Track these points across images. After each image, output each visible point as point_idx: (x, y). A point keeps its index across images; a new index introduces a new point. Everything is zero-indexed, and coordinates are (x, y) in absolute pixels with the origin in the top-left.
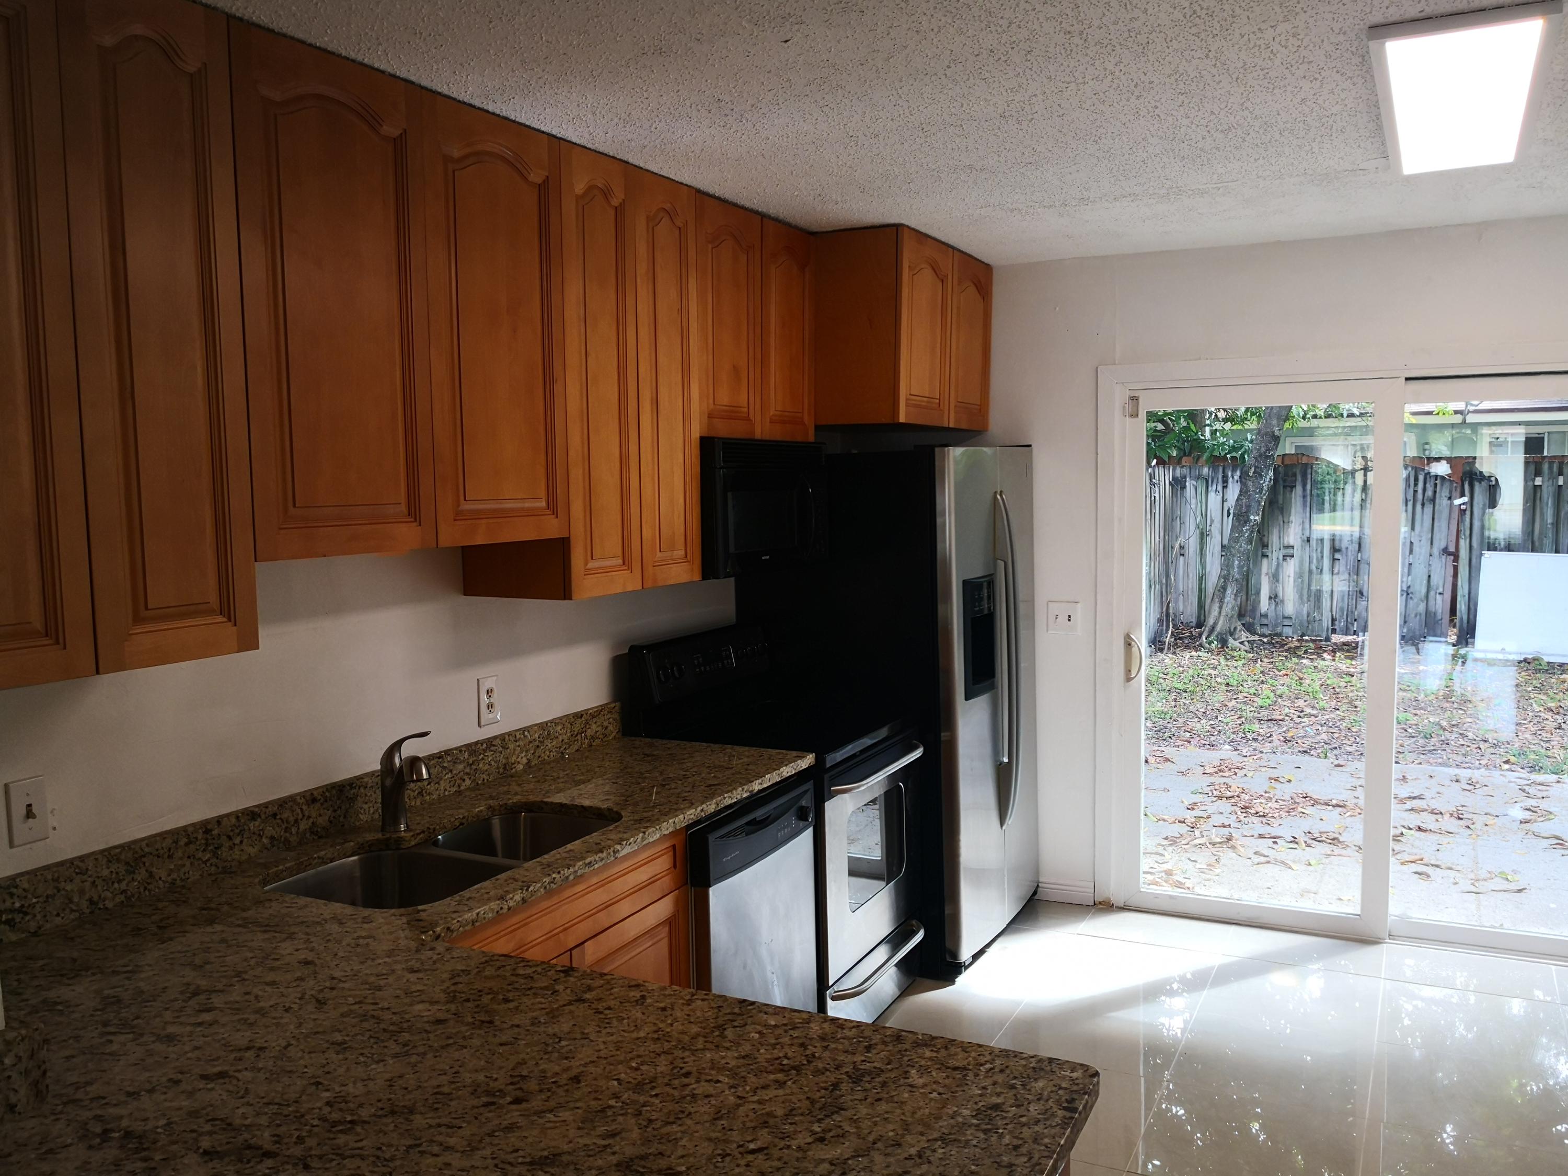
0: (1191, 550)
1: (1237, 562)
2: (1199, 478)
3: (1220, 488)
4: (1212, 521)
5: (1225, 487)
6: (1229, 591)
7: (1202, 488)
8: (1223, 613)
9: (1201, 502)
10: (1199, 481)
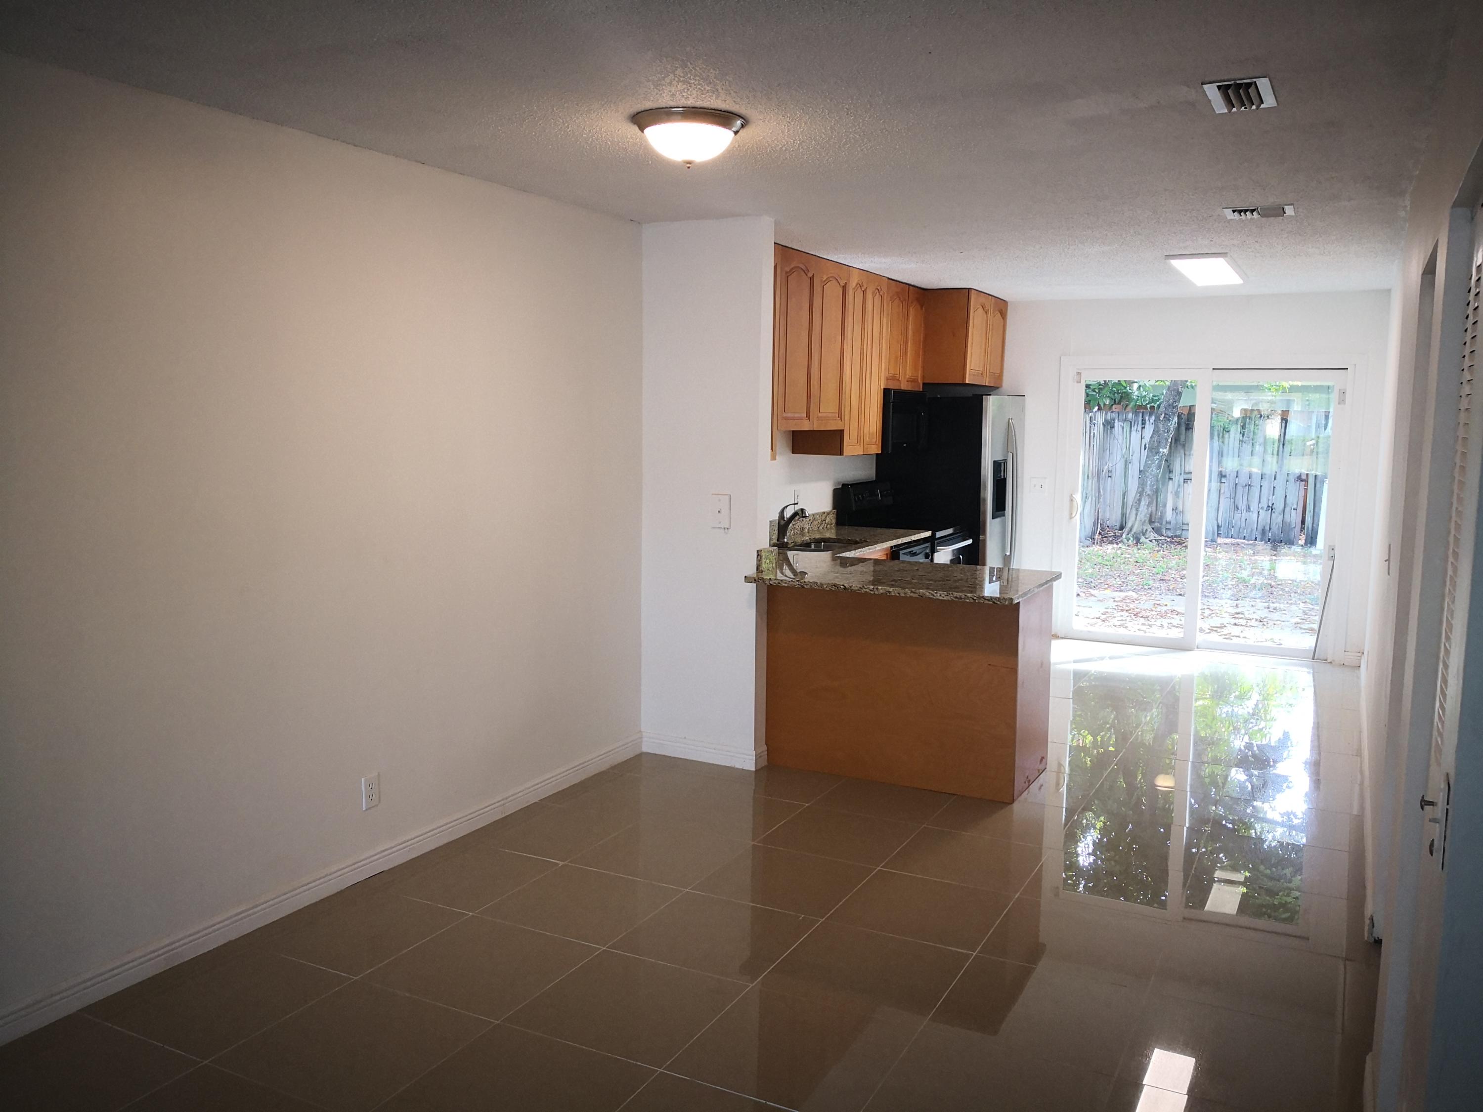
0: (1118, 473)
1: (1149, 482)
2: (1125, 420)
3: (1140, 428)
4: (1133, 452)
5: (1143, 428)
6: (1143, 503)
7: (1127, 427)
8: (1138, 518)
9: (1126, 438)
10: (1126, 423)
